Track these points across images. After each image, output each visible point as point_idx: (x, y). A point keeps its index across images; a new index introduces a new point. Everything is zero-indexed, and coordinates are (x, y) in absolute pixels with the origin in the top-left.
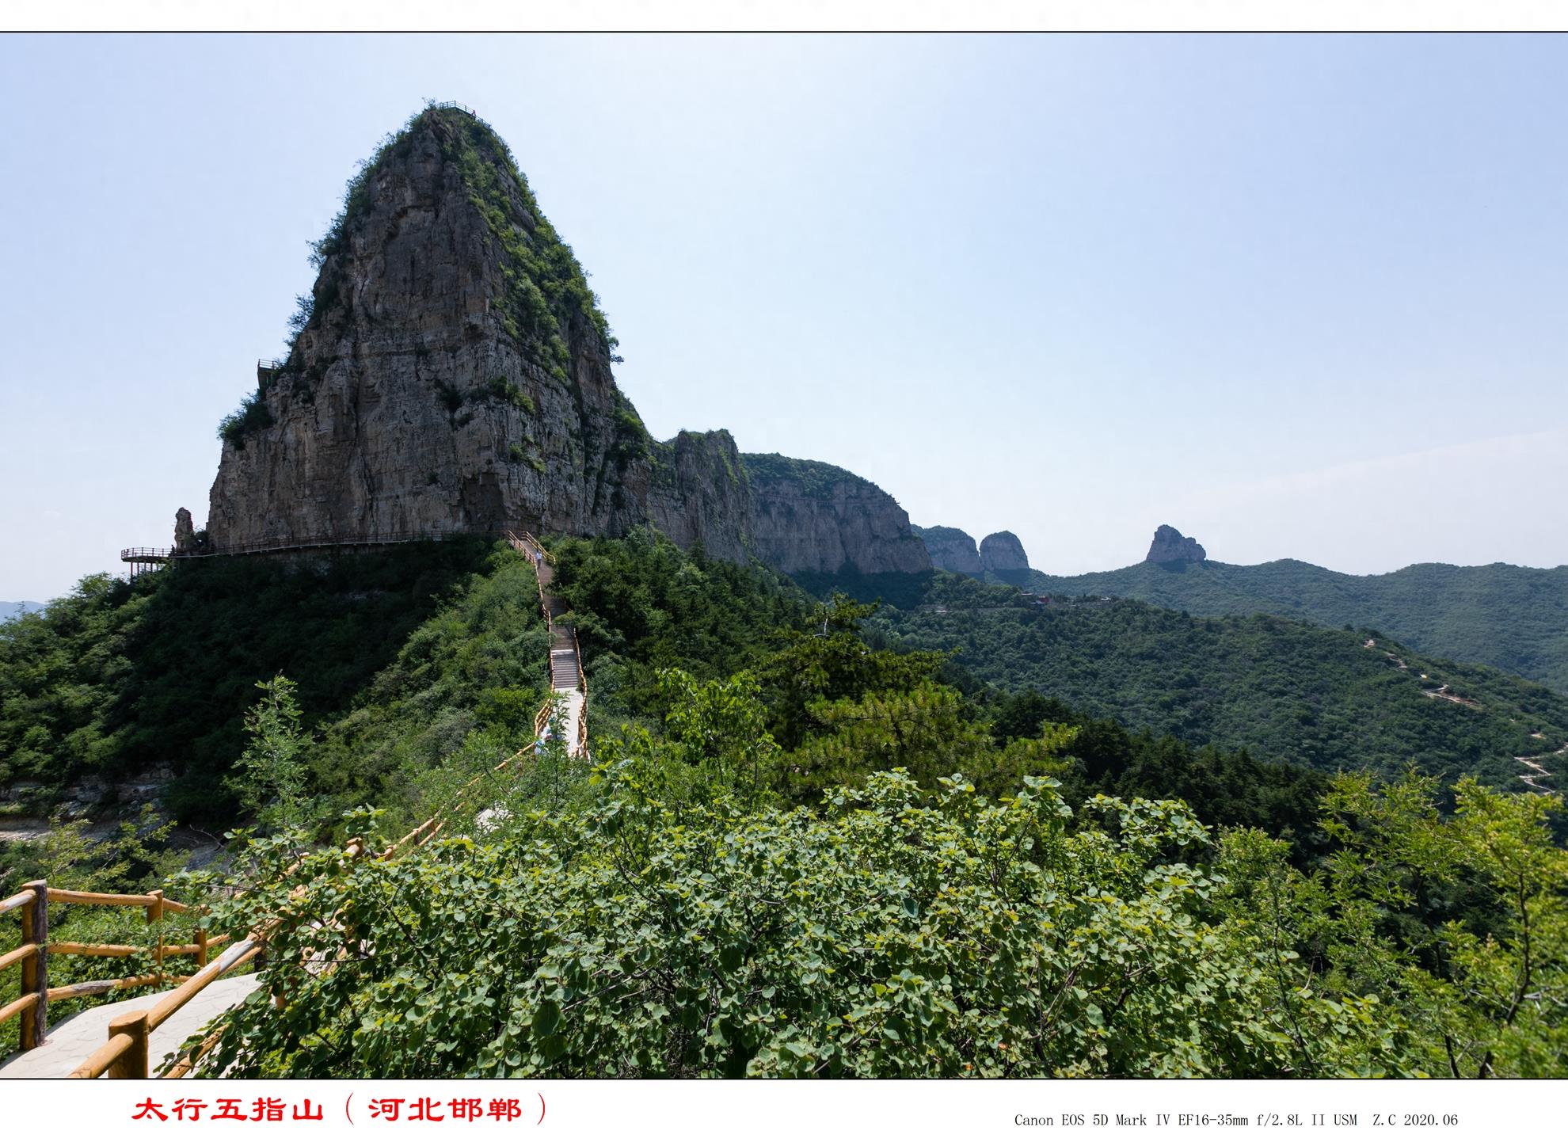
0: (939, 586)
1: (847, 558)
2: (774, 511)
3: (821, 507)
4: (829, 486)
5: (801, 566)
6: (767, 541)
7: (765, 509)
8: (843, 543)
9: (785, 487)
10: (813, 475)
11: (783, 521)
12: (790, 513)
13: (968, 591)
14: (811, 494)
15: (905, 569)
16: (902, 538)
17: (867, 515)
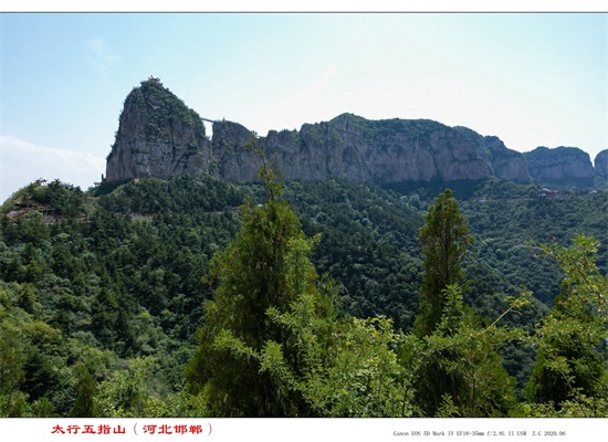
0: (487, 186)
1: (438, 172)
2: (389, 150)
3: (421, 145)
4: (427, 134)
5: (406, 177)
6: (383, 165)
7: (385, 148)
8: (435, 164)
9: (398, 136)
10: (418, 128)
11: (395, 154)
12: (400, 150)
13: (504, 189)
14: (414, 139)
15: (471, 177)
16: (471, 160)
17: (450, 148)
